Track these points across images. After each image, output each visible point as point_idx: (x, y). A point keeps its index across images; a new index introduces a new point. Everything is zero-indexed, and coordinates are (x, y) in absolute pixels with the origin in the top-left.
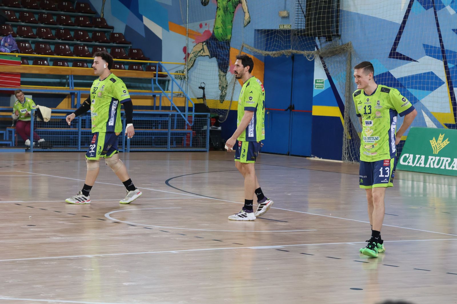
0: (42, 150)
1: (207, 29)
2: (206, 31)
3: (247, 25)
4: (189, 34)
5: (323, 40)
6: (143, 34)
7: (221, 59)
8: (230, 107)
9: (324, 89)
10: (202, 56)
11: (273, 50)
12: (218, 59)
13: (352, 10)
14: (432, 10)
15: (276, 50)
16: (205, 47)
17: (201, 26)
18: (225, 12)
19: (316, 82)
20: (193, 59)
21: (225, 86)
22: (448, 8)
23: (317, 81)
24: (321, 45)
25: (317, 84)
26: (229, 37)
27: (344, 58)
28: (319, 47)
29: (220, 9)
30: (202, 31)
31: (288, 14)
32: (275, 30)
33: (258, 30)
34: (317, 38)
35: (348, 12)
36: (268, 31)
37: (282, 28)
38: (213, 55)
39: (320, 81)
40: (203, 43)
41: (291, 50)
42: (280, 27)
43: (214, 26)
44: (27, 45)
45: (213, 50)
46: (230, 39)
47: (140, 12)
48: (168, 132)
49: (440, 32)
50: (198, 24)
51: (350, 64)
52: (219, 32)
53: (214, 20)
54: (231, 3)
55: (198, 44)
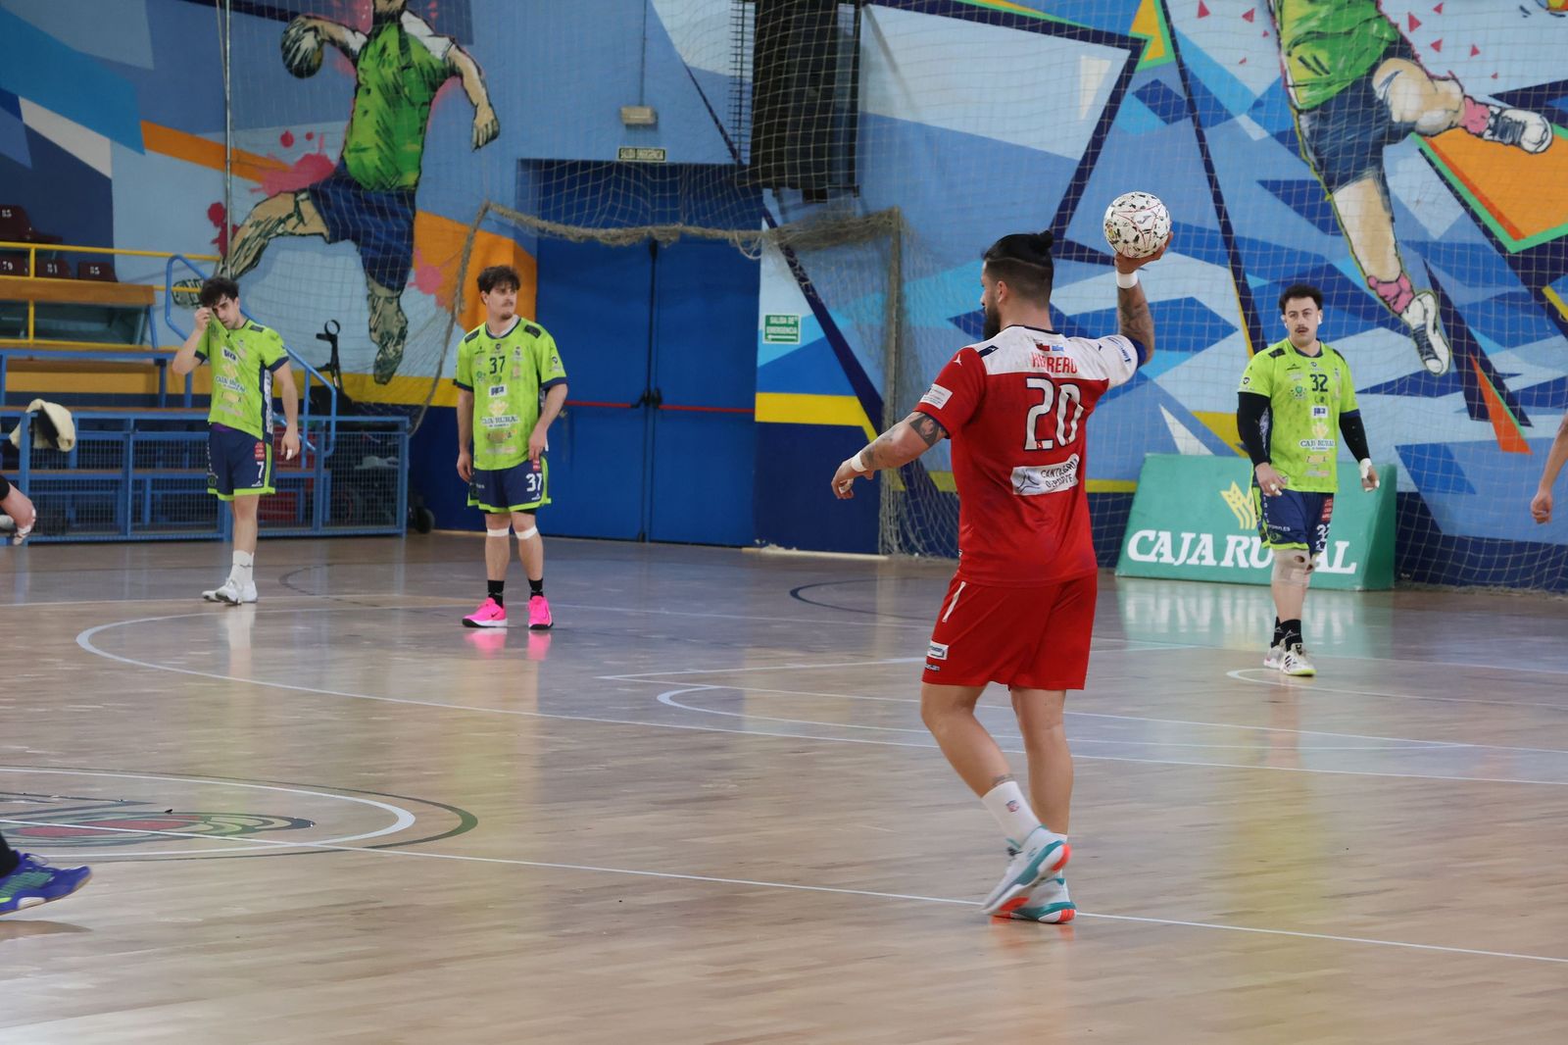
1: (314, 152)
2: (308, 157)
3: (486, 142)
4: (240, 164)
5: (794, 198)
6: (23, 156)
7: (376, 248)
9: (798, 343)
10: (293, 234)
11: (606, 226)
12: (366, 245)
13: (902, 114)
14: (1186, 126)
15: (619, 225)
16: (308, 208)
17: (287, 140)
18: (389, 102)
19: (768, 324)
20: (255, 247)
21: (396, 331)
22: (1244, 120)
23: (772, 321)
24: (783, 211)
25: (771, 330)
26: (409, 179)
27: (875, 255)
28: (778, 220)
29: (369, 91)
30: (292, 156)
31: (655, 115)
32: (608, 163)
33: (537, 164)
34: (767, 193)
35: (888, 124)
37: (628, 157)
38: (338, 232)
39: (783, 321)
40: (296, 194)
41: (679, 226)
42: (624, 156)
43: (345, 143)
45: (343, 219)
46: (416, 185)
47: (9, 86)
49: (1217, 186)
50: (273, 135)
51: (899, 272)
52: (368, 161)
53: (343, 125)
54: (412, 75)
55: (275, 196)
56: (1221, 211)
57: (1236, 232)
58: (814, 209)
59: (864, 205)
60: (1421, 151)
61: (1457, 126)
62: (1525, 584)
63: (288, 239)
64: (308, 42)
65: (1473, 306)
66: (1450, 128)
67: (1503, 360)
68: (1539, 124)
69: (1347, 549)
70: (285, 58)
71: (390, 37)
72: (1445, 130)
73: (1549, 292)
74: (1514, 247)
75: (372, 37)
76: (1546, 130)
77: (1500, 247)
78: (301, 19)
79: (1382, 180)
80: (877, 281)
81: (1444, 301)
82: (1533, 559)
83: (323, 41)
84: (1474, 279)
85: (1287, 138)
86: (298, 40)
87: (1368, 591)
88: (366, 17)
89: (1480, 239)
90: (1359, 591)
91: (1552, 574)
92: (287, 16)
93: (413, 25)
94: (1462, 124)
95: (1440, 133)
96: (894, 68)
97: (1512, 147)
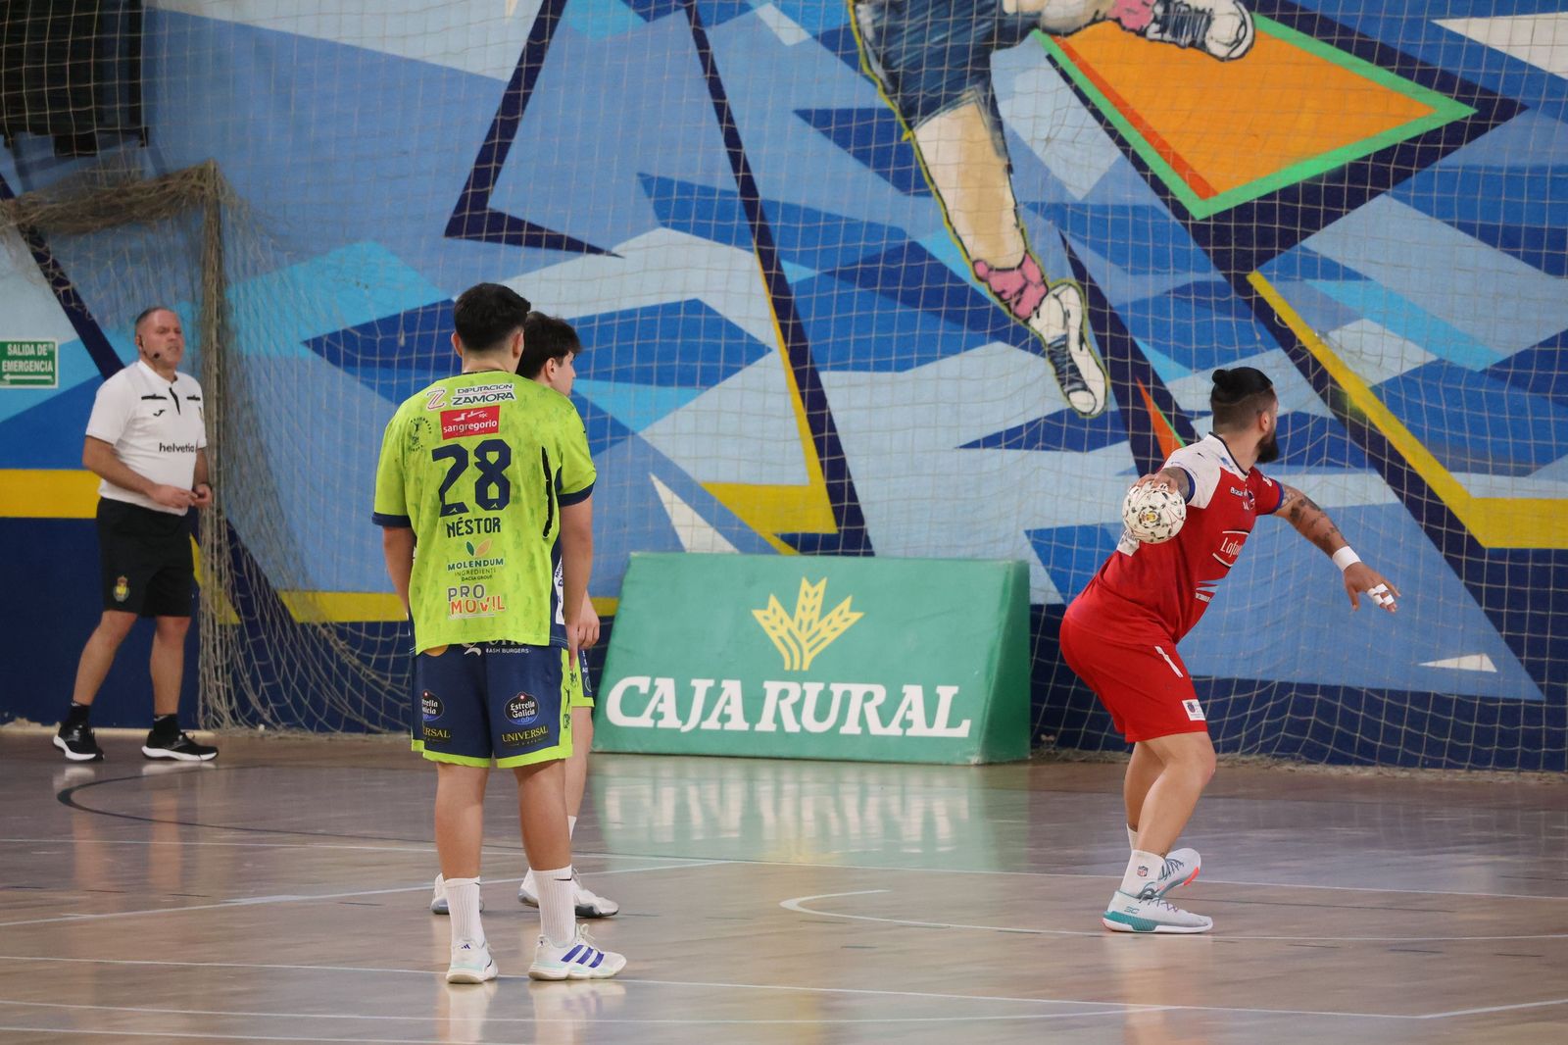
5: (38, 148)
9: (55, 386)
13: (214, 8)
22: (769, 14)
23: (12, 351)
24: (23, 173)
25: (11, 366)
27: (179, 240)
39: (29, 351)
49: (730, 120)
51: (220, 267)
56: (737, 161)
57: (764, 193)
58: (76, 167)
59: (156, 157)
60: (1050, 58)
61: (1104, 19)
65: (1140, 305)
66: (1094, 21)
68: (1235, 14)
69: (955, 698)
72: (1086, 26)
73: (1256, 278)
74: (1200, 209)
76: (1244, 23)
77: (1180, 211)
79: (992, 105)
80: (183, 281)
81: (1094, 297)
82: (1242, 705)
84: (1138, 262)
85: (838, 41)
87: (990, 764)
89: (1148, 197)
90: (977, 765)
91: (1271, 729)
94: (1112, 15)
95: (1078, 30)
97: (1192, 51)
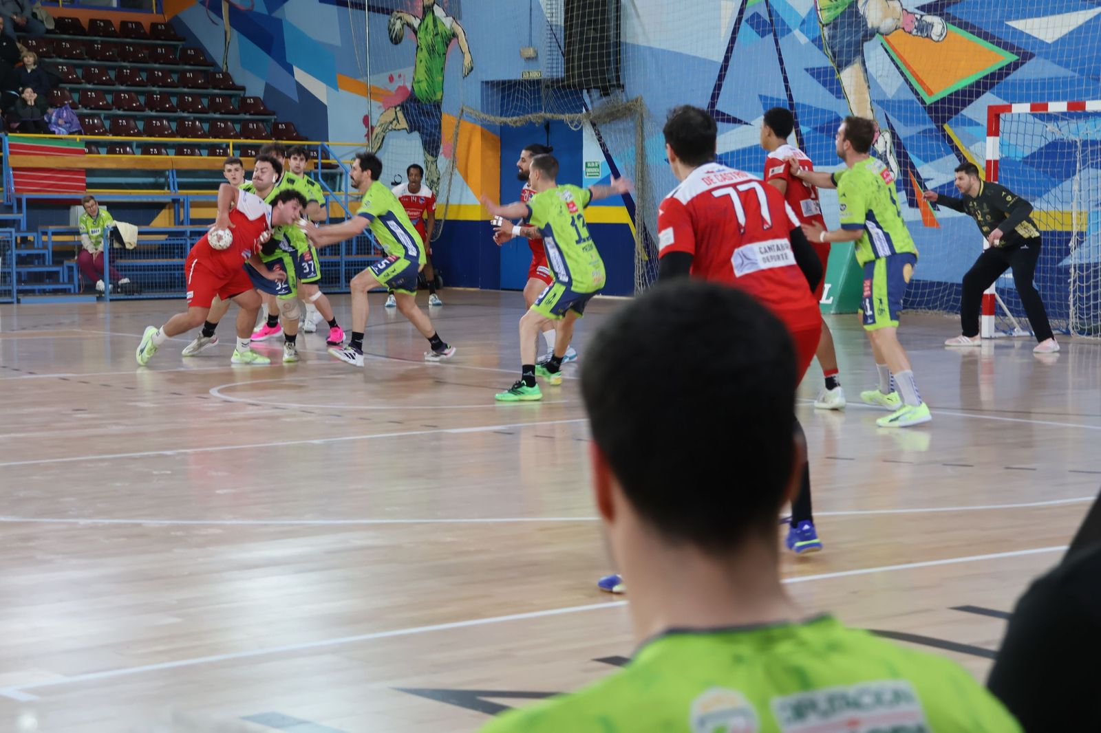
0: (126, 297)
1: (402, 85)
2: (400, 88)
3: (468, 74)
4: (372, 94)
5: (595, 94)
6: (294, 96)
7: (427, 135)
8: (445, 214)
9: (600, 177)
10: (395, 130)
11: (513, 115)
12: (423, 133)
13: (641, 41)
14: (770, 38)
15: (518, 115)
16: (400, 115)
17: (391, 79)
18: (429, 54)
19: (587, 167)
20: (381, 137)
21: (435, 180)
22: (797, 32)
23: (589, 165)
24: (592, 102)
25: (588, 170)
26: (438, 97)
27: (631, 124)
28: (590, 107)
29: (422, 49)
30: (393, 87)
31: (536, 52)
32: (515, 80)
33: (487, 83)
34: (585, 92)
35: (635, 47)
36: (504, 82)
37: (526, 77)
38: (413, 127)
39: (593, 165)
40: (396, 108)
41: (543, 114)
42: (524, 76)
43: (414, 79)
44: (96, 121)
45: (414, 120)
46: (442, 99)
47: (289, 60)
48: (340, 260)
49: (785, 73)
50: (386, 76)
51: (642, 134)
52: (422, 88)
53: (412, 69)
54: (439, 39)
55: (388, 109)
56: (787, 88)
57: (795, 100)
58: (604, 99)
59: (626, 96)
60: (882, 44)
61: (899, 28)
62: (934, 308)
63: (394, 132)
64: (398, 25)
65: (911, 138)
66: (896, 29)
67: (924, 170)
68: (940, 24)
69: (830, 289)
70: (389, 33)
71: (429, 19)
72: (893, 31)
73: (946, 126)
74: (929, 100)
75: (423, 20)
76: (943, 27)
77: (923, 102)
78: (395, 13)
79: (864, 63)
80: (633, 141)
81: (894, 135)
82: (938, 292)
83: (404, 24)
84: (907, 121)
85: (817, 41)
86: (394, 24)
87: (841, 314)
88: (420, 9)
89: (913, 97)
90: (833, 314)
91: (948, 301)
92: (388, 12)
93: (439, 11)
94: (902, 26)
95: (891, 33)
96: (638, 16)
97: (927, 39)
